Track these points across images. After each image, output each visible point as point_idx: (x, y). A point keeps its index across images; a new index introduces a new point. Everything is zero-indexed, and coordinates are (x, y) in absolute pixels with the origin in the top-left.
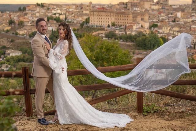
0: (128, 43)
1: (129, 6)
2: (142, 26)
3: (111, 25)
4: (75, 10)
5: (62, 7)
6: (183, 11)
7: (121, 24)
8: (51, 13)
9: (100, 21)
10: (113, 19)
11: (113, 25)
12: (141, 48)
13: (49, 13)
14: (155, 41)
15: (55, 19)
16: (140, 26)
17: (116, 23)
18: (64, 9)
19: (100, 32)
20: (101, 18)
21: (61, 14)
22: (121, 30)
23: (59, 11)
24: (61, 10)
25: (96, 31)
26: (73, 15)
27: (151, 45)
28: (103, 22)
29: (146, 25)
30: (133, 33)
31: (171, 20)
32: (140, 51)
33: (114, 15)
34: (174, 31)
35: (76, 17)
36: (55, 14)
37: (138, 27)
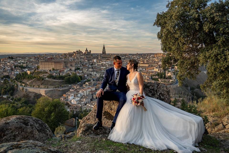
0: (60, 81)
1: (68, 56)
2: (70, 70)
3: (52, 69)
4: (34, 60)
5: (25, 58)
6: (97, 58)
7: (58, 69)
8: (18, 62)
9: (46, 68)
10: (53, 66)
11: (54, 69)
12: (67, 83)
13: (16, 63)
14: (76, 78)
15: (20, 67)
16: (69, 69)
17: (55, 69)
18: (26, 59)
19: (44, 74)
20: (46, 66)
21: (24, 63)
22: (56, 73)
23: (23, 61)
24: (24, 61)
25: (42, 74)
26: (32, 63)
27: (73, 81)
28: (47, 68)
29: (73, 69)
30: (64, 74)
31: (91, 64)
32: (67, 85)
33: (54, 64)
34: (89, 71)
35: (34, 64)
36: (20, 63)
37: (68, 70)
